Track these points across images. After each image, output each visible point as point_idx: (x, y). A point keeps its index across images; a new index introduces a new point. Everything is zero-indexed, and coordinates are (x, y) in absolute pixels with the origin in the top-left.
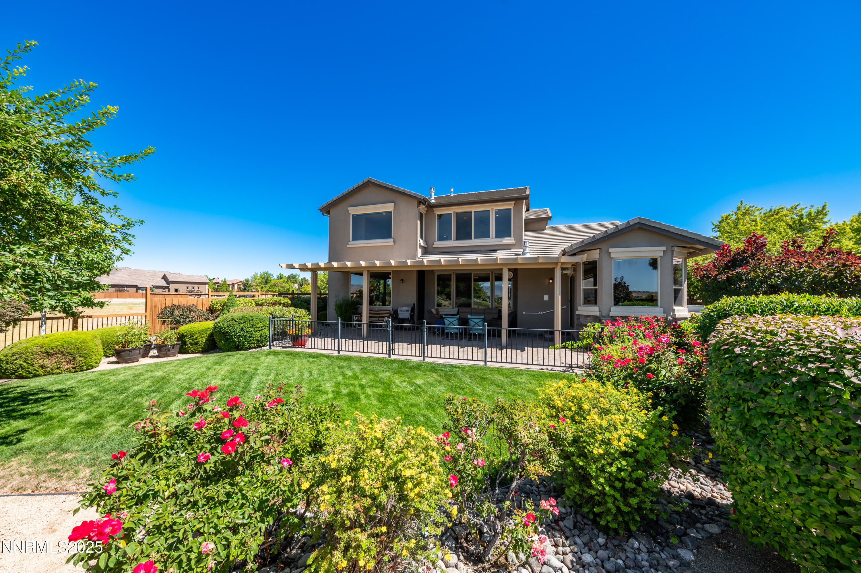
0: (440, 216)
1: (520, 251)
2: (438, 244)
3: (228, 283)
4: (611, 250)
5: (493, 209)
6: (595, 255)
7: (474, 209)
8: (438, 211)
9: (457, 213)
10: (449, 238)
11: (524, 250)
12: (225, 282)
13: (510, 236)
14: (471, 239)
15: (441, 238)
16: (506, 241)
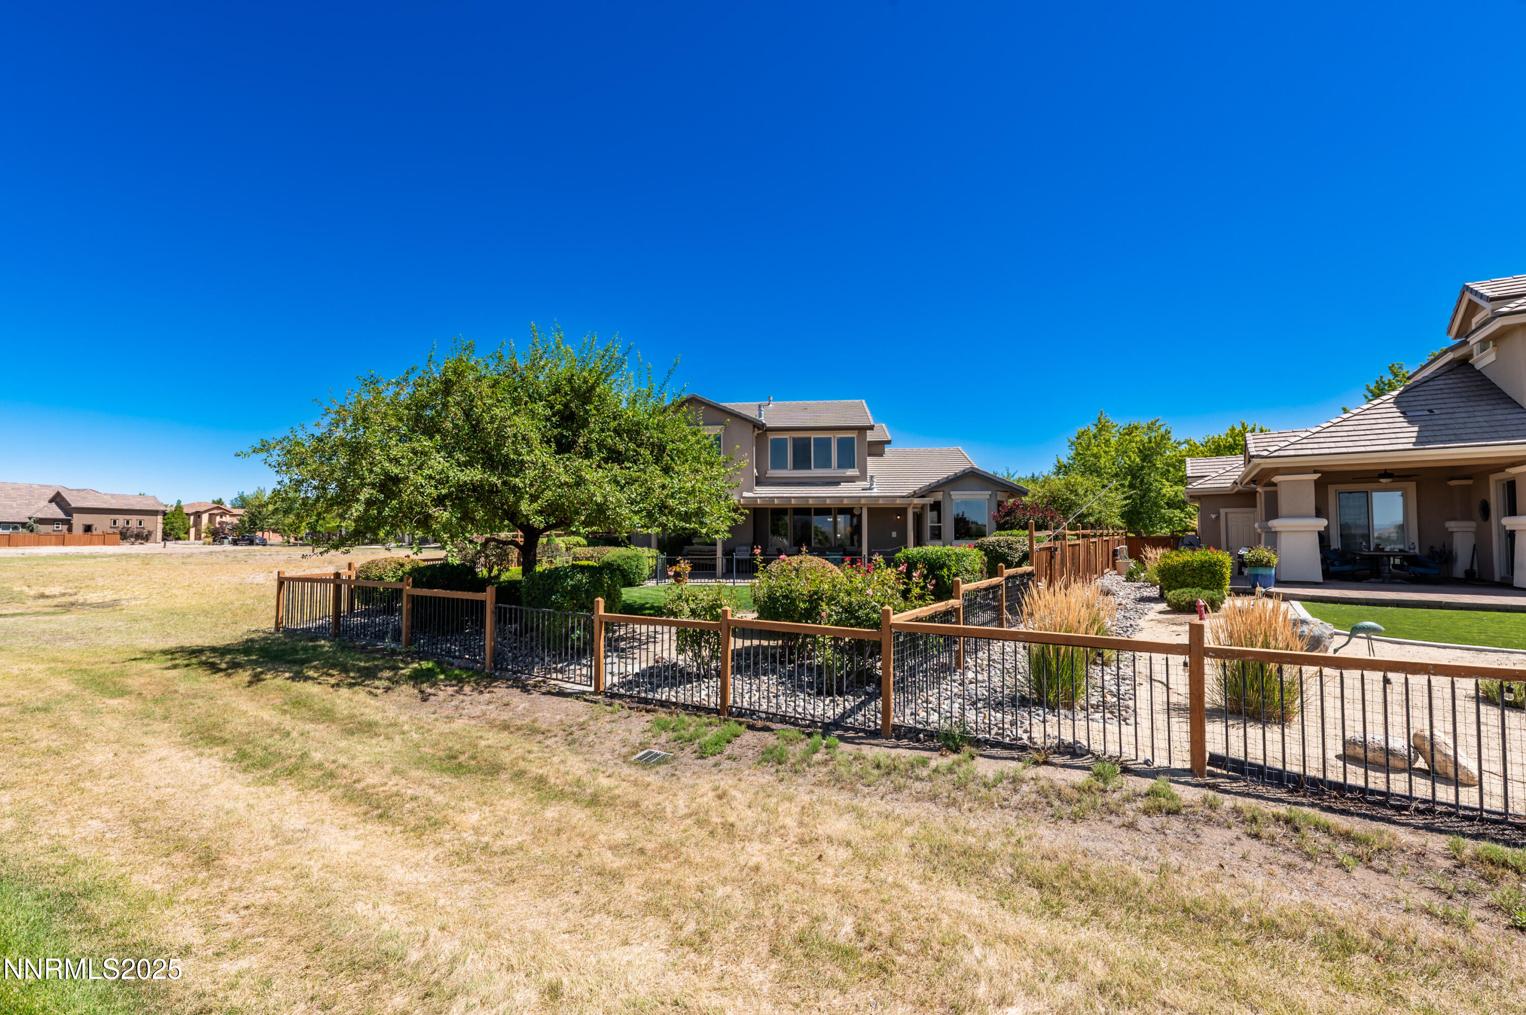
0: (773, 441)
1: (866, 484)
2: (772, 473)
3: (185, 511)
4: (952, 493)
5: (835, 437)
6: (939, 496)
7: (813, 435)
8: (772, 436)
9: (794, 439)
10: (784, 467)
11: (872, 485)
12: (179, 507)
13: (854, 467)
14: (810, 468)
15: (775, 466)
16: (850, 472)
